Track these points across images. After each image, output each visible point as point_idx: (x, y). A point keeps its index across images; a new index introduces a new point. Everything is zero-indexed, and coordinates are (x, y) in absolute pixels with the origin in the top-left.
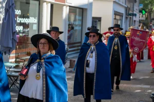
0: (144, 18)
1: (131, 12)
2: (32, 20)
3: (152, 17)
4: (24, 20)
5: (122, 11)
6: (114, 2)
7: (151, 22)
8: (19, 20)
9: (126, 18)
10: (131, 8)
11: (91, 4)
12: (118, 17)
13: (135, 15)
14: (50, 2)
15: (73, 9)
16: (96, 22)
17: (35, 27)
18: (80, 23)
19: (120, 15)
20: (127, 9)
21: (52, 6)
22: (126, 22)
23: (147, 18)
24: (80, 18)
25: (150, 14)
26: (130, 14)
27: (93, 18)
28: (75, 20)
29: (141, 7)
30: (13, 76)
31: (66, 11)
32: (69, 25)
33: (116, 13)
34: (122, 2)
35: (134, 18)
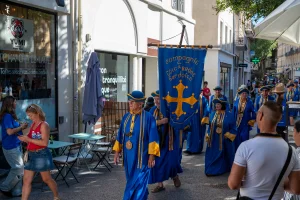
0: (256, 68)
1: (240, 62)
2: (121, 79)
3: (267, 66)
4: (110, 80)
5: (230, 61)
6: (220, 51)
7: (266, 72)
8: (105, 80)
9: (235, 70)
10: (241, 58)
12: (225, 69)
13: (246, 66)
14: (141, 56)
17: (124, 88)
19: (228, 67)
20: (235, 59)
21: (144, 60)
22: (235, 75)
23: (260, 68)
25: (264, 63)
26: (239, 65)
29: (253, 54)
30: (100, 152)
33: (222, 65)
34: (230, 51)
35: (245, 69)
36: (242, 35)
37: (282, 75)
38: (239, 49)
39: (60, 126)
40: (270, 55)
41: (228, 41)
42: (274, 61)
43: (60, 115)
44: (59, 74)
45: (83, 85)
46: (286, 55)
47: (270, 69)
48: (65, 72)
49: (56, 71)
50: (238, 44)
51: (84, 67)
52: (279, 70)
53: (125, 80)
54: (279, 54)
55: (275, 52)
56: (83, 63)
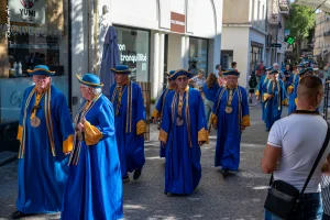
0: (291, 49)
1: (273, 42)
2: (141, 57)
3: (302, 47)
4: (129, 58)
5: (262, 40)
6: (251, 29)
7: (301, 53)
8: (123, 58)
9: (268, 50)
10: (274, 37)
11: (219, 36)
12: (256, 49)
13: (280, 46)
14: (163, 32)
15: (193, 40)
16: (226, 57)
17: (144, 67)
18: (205, 59)
19: (260, 46)
20: (268, 38)
21: (166, 36)
22: (267, 56)
23: (295, 50)
24: (205, 52)
25: (300, 44)
26: (272, 45)
27: (223, 52)
29: (288, 33)
31: (185, 44)
32: (190, 62)
33: (253, 44)
34: (262, 28)
35: (278, 50)
36: (276, 11)
37: (319, 57)
38: (272, 26)
39: (73, 107)
40: (306, 35)
41: (261, 18)
42: (310, 42)
43: (73, 95)
44: (73, 49)
45: (99, 63)
46: (325, 35)
47: (306, 50)
48: (80, 47)
49: (70, 46)
50: (271, 22)
51: (101, 42)
52: (316, 52)
53: (145, 58)
54: (316, 34)
55: (312, 32)
56: (99, 37)
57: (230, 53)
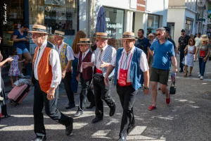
2: (119, 26)
4: (111, 26)
5: (193, 16)
6: (186, 9)
8: (108, 26)
9: (196, 23)
10: (201, 15)
11: (166, 11)
12: (189, 22)
14: (132, 11)
15: (151, 16)
16: (170, 26)
17: (121, 31)
19: (191, 20)
20: (197, 15)
21: (134, 14)
22: (196, 26)
24: (157, 23)
26: (199, 19)
27: (168, 23)
28: (152, 25)
31: (145, 17)
32: (148, 29)
33: (187, 19)
34: (193, 9)
35: (203, 23)
38: (200, 8)
41: (193, 1)
44: (80, 18)
45: (95, 27)
48: (84, 17)
49: (78, 17)
50: (199, 5)
51: (96, 15)
53: (121, 26)
56: (95, 12)
57: (173, 24)
